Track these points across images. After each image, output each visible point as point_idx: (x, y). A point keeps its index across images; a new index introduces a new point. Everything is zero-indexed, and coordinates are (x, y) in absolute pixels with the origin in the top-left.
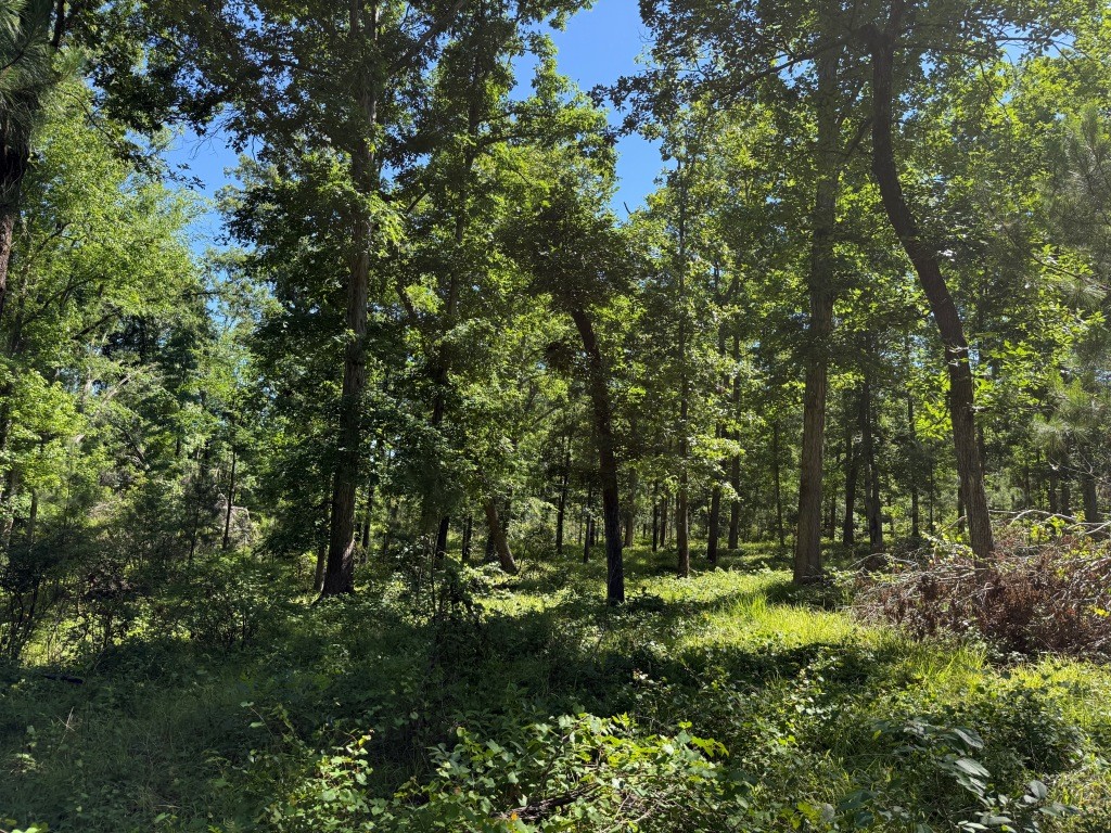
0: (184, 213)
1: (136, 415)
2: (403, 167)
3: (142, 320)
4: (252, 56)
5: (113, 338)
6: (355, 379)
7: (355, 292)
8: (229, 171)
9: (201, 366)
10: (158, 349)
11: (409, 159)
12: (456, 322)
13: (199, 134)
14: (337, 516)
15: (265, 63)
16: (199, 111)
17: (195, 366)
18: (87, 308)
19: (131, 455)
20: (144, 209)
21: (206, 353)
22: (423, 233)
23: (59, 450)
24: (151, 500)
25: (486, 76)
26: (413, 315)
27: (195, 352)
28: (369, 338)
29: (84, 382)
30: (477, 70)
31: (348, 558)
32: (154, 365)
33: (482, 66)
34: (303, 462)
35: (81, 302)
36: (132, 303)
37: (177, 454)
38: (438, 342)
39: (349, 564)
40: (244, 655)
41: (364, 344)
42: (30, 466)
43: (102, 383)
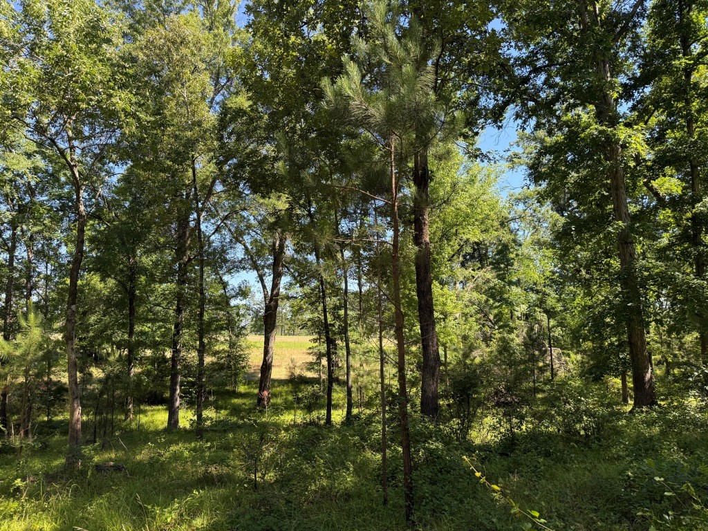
0: (493, 176)
1: (484, 297)
2: (634, 100)
3: (477, 244)
4: (520, 72)
5: (464, 257)
6: (628, 255)
7: (617, 195)
8: (512, 143)
9: (516, 263)
10: (489, 258)
11: (638, 93)
12: (701, 197)
13: (499, 129)
14: (634, 351)
15: (530, 73)
16: (496, 115)
17: (512, 265)
18: (451, 243)
19: (486, 321)
20: (472, 181)
21: (517, 255)
22: (661, 138)
23: (453, 322)
24: (505, 347)
25: (690, 10)
26: (661, 200)
27: (512, 256)
28: (634, 224)
29: (455, 284)
30: (681, 10)
31: (649, 381)
32: (489, 268)
33: (685, 4)
34: (603, 315)
35: (449, 240)
36: (473, 235)
37: (512, 317)
38: (689, 215)
39: (651, 384)
40: (601, 446)
41: (631, 228)
42: (441, 332)
43: (464, 283)
